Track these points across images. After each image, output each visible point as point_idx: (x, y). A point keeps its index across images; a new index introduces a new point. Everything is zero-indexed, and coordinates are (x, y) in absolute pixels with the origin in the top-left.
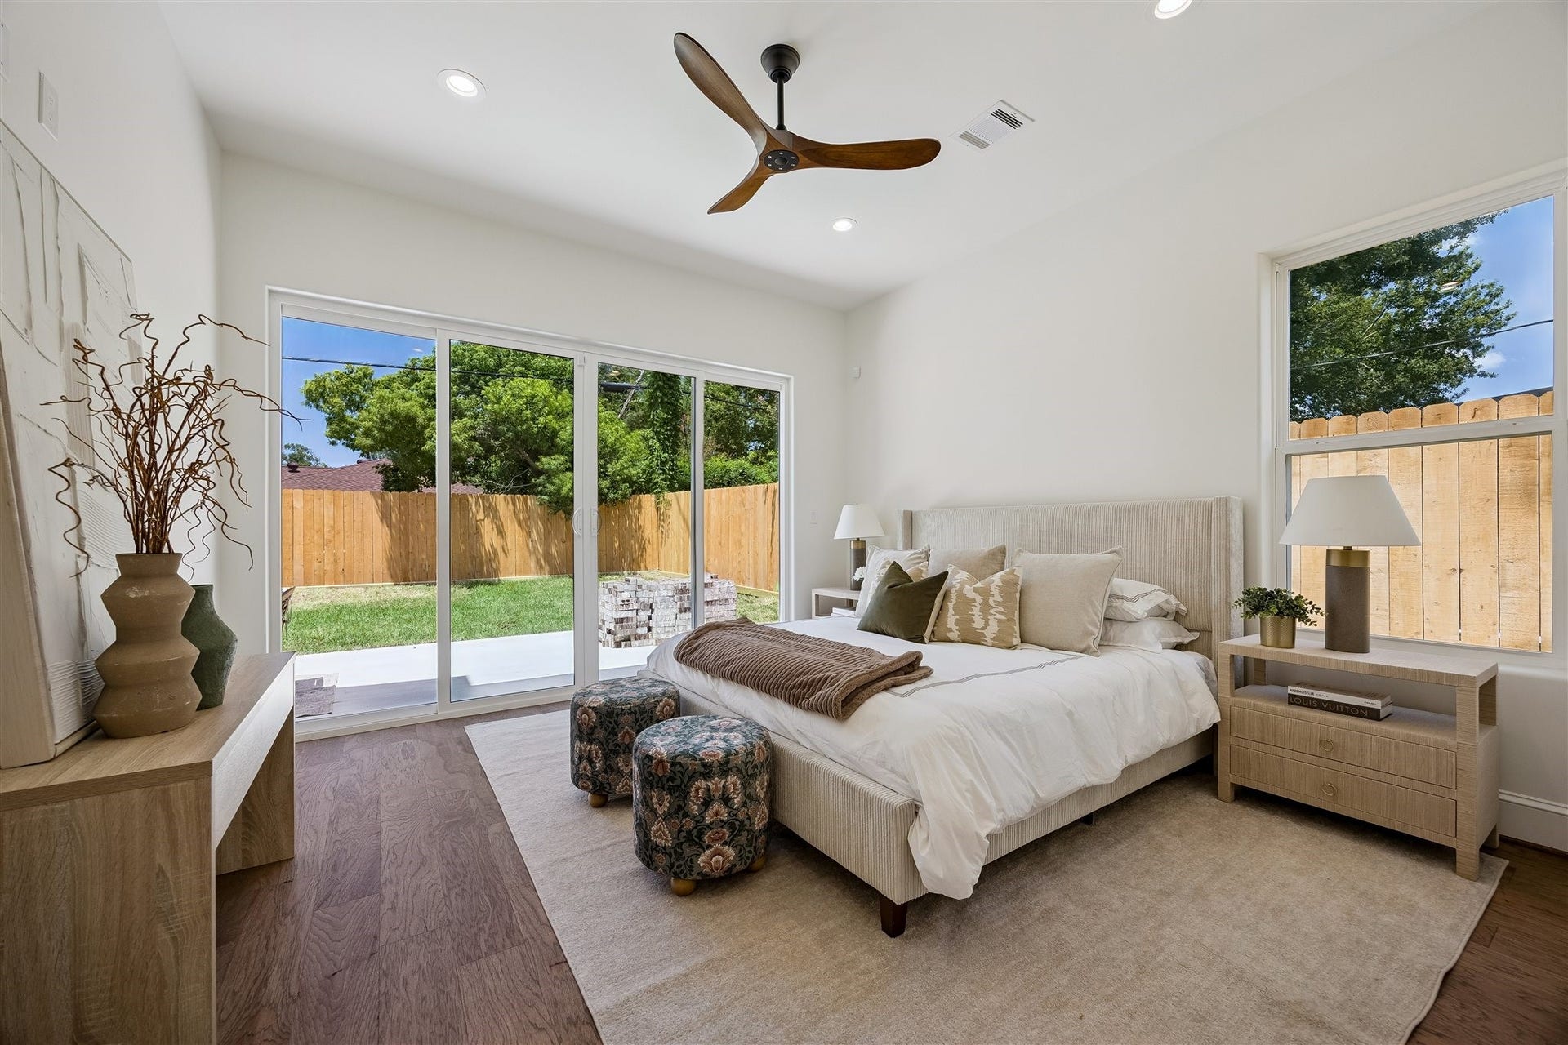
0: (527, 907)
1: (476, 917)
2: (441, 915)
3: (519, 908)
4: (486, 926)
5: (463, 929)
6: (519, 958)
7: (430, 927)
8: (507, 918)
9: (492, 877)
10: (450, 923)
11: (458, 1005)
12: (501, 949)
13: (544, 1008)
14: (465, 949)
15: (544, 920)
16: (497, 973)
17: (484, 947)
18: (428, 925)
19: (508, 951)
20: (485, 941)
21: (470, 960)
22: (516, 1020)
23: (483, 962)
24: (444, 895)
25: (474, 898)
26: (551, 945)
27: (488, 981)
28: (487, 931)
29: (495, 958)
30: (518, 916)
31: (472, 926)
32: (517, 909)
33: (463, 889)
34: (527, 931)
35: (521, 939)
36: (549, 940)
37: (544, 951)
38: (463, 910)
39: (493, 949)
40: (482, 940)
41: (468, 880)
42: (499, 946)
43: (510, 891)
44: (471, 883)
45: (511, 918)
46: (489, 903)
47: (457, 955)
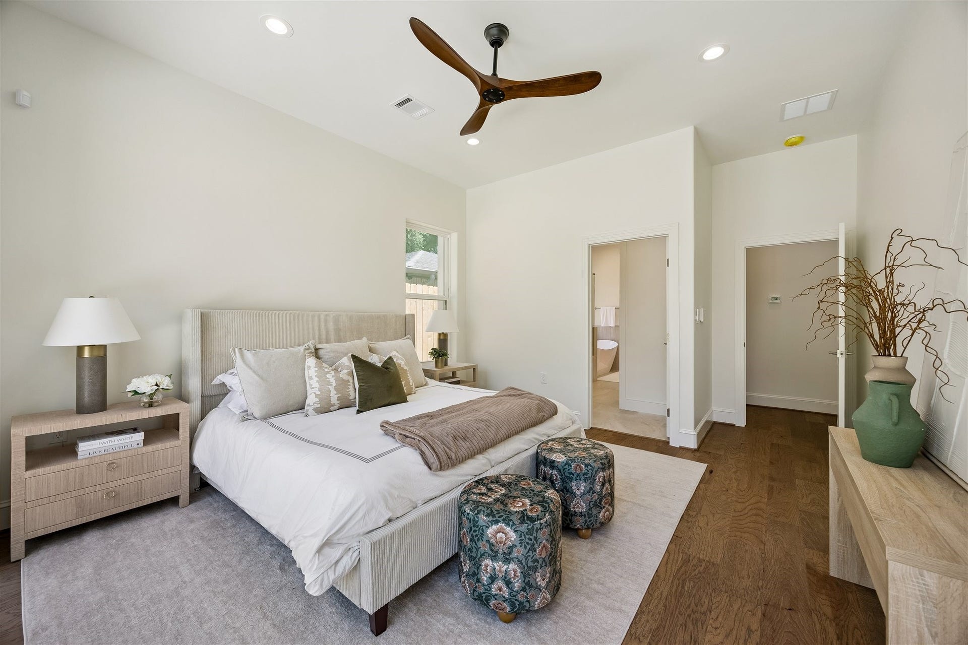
0: (669, 565)
1: (699, 581)
2: (718, 599)
3: (673, 569)
4: (697, 572)
5: (709, 580)
6: (691, 548)
7: (727, 596)
8: (683, 568)
9: (673, 600)
10: (714, 590)
11: (726, 552)
12: (696, 558)
13: (694, 530)
14: (713, 570)
15: (667, 554)
16: (704, 550)
17: (704, 564)
18: (729, 598)
19: (694, 554)
20: (701, 566)
21: (713, 564)
22: (706, 534)
23: (708, 559)
24: (710, 612)
25: (693, 594)
26: (674, 543)
27: (710, 550)
28: (698, 569)
29: (701, 557)
30: (677, 565)
31: (704, 578)
32: (675, 569)
33: (697, 606)
34: (679, 556)
35: (684, 554)
36: (673, 546)
37: (678, 544)
38: (704, 591)
39: (700, 560)
40: (702, 568)
41: (689, 611)
42: (696, 560)
43: (670, 581)
44: (689, 607)
45: (681, 567)
46: (687, 584)
47: (718, 570)
